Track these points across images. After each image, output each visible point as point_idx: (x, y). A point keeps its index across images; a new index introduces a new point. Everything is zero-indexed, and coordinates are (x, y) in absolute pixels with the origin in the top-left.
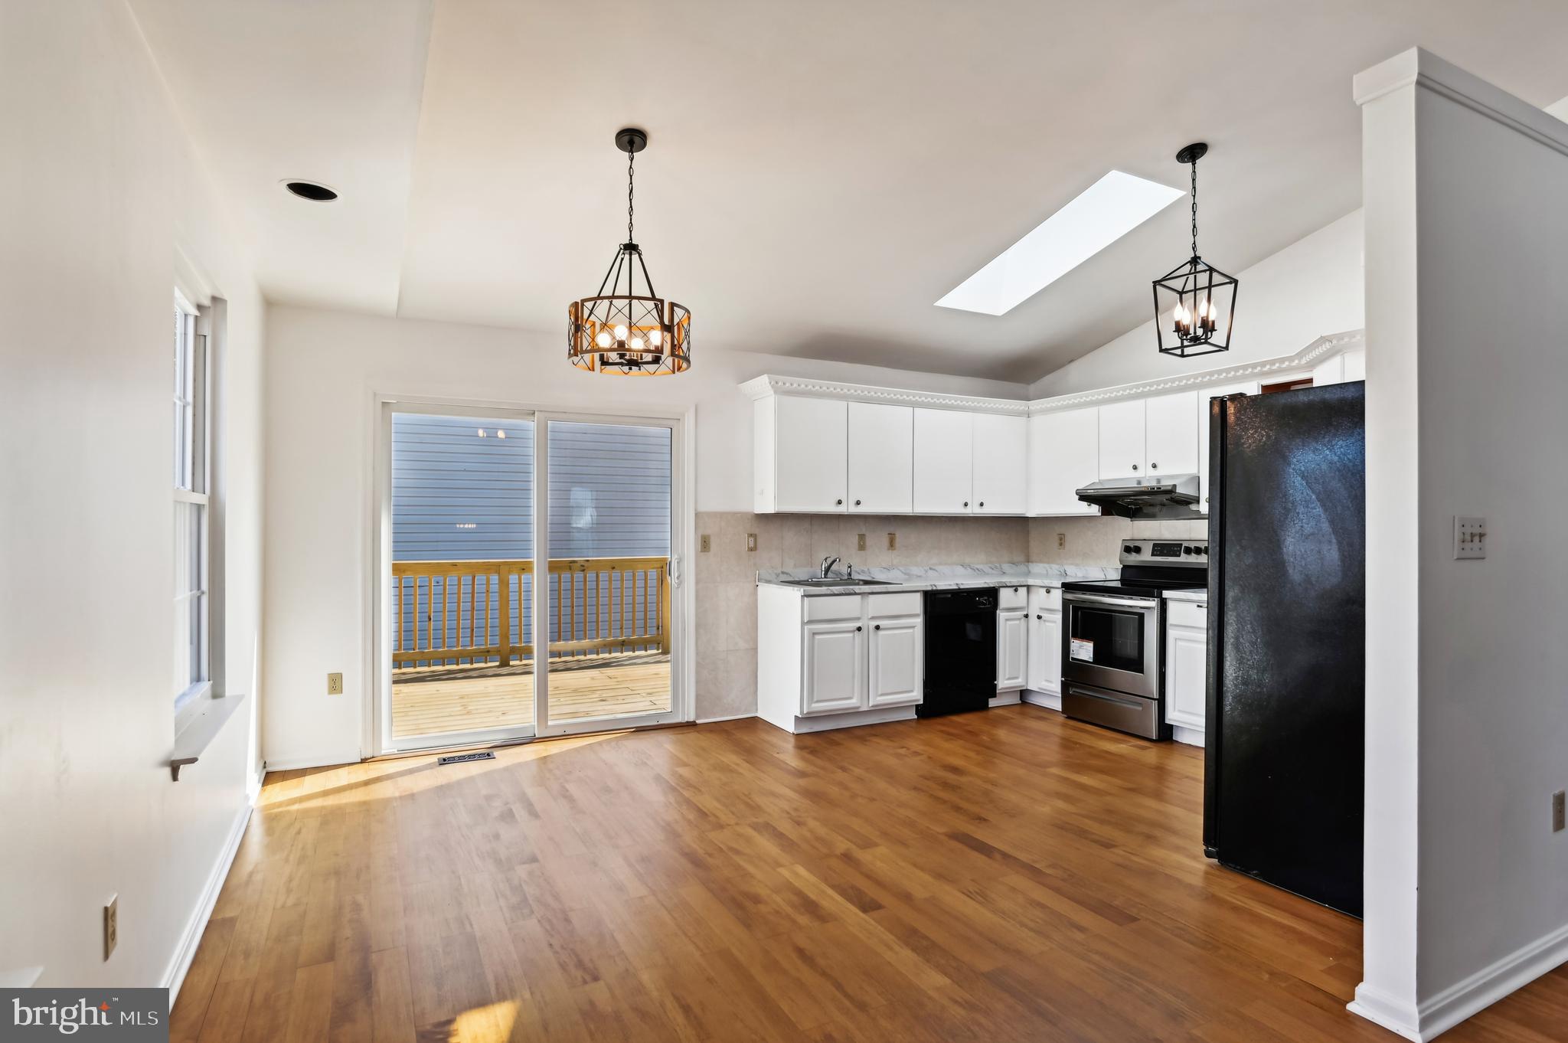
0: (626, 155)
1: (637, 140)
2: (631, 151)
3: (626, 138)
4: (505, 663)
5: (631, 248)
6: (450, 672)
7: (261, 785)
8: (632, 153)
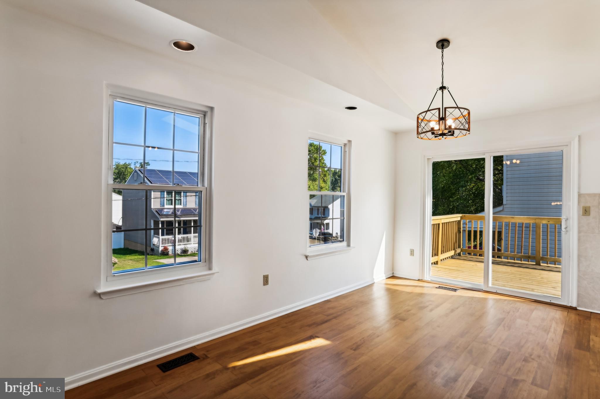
0: (440, 50)
1: (445, 44)
2: (443, 48)
3: (440, 44)
4: (538, 264)
5: (443, 88)
6: (509, 262)
7: (385, 278)
8: (443, 49)
